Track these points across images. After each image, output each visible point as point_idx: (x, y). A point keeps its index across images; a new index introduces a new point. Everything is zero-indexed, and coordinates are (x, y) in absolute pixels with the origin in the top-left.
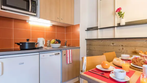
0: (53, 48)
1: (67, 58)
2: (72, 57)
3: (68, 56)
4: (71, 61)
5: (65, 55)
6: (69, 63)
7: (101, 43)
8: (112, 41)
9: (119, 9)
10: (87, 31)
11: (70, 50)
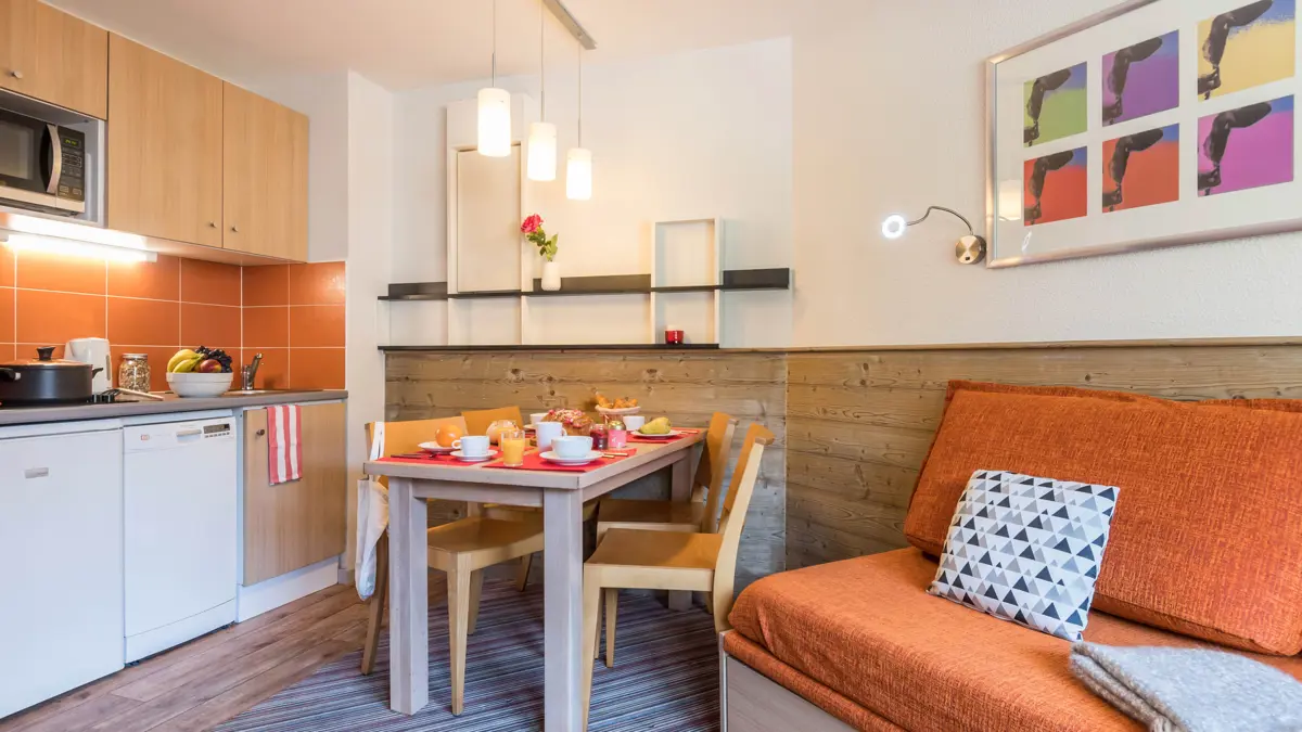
0: (181, 396)
1: (272, 450)
2: (299, 445)
3: (281, 441)
4: (294, 466)
5: (262, 433)
6: (282, 478)
7: (465, 365)
8: (513, 359)
9: (532, 222)
10: (387, 302)
11: (292, 408)
